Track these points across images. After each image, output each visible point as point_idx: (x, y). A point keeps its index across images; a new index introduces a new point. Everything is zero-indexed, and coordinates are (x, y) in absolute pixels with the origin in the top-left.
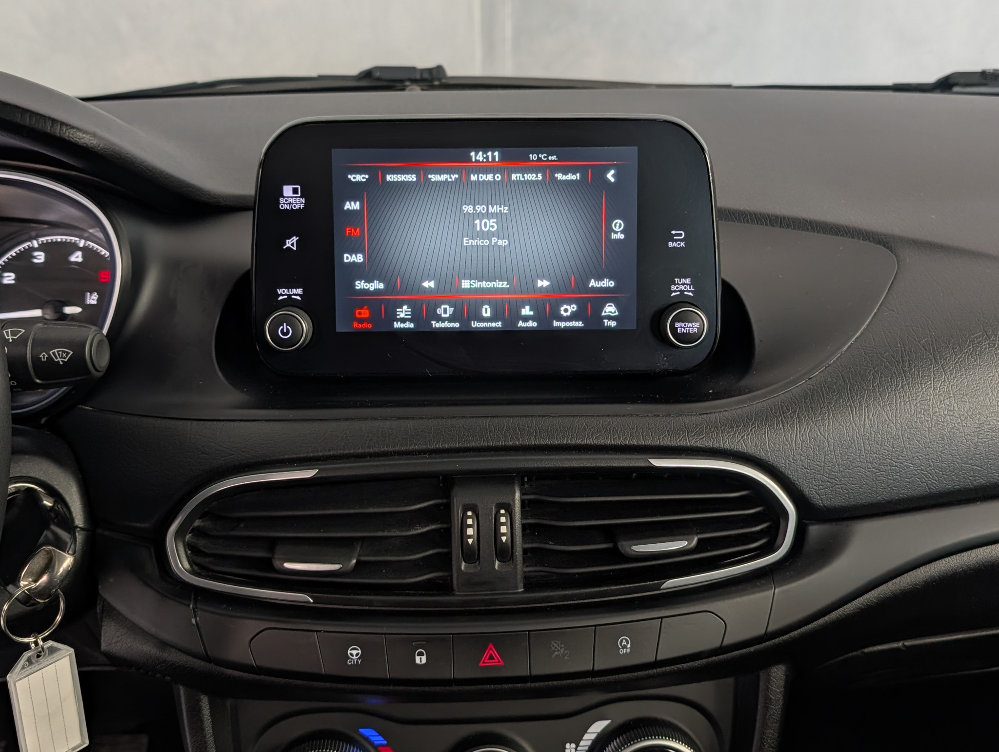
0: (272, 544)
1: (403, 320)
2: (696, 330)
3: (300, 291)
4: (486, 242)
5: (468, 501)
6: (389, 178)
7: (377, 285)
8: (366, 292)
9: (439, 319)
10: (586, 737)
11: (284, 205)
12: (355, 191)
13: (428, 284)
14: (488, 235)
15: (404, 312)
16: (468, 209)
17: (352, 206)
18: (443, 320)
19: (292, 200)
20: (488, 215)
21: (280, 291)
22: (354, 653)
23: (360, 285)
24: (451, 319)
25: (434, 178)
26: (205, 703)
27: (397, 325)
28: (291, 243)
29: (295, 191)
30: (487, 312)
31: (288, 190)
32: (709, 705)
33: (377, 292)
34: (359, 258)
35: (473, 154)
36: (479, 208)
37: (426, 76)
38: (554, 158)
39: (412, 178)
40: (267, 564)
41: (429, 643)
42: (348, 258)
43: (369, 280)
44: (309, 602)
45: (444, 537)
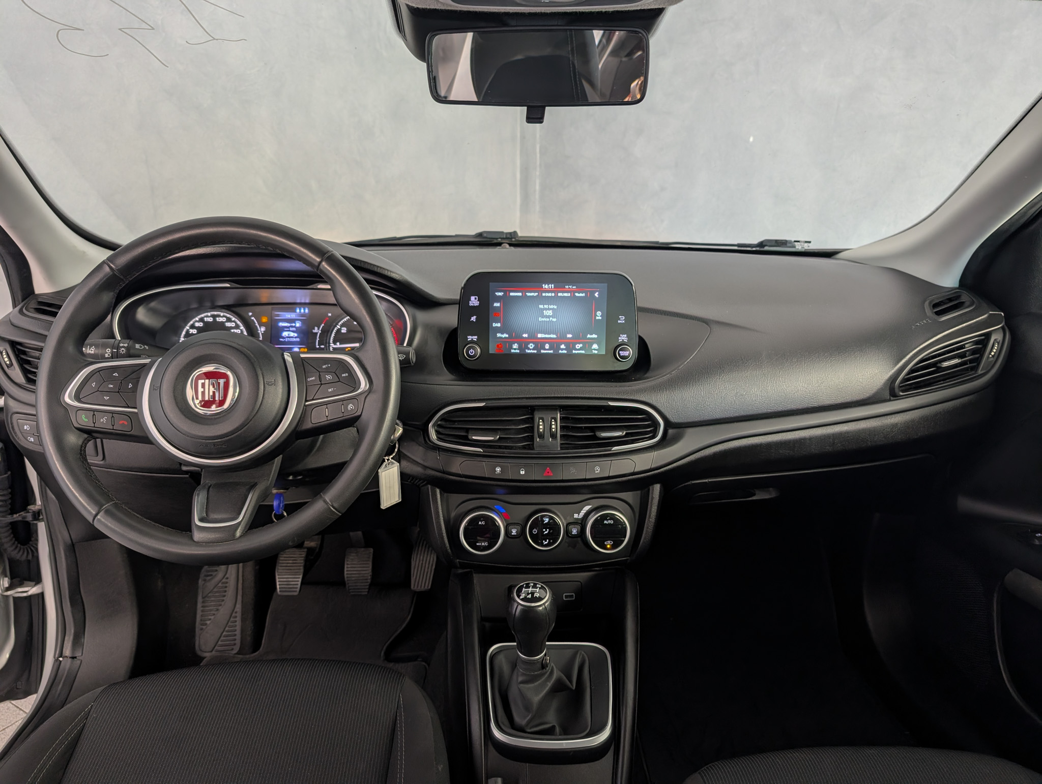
0: (467, 430)
1: (515, 349)
2: (627, 355)
3: (476, 337)
4: (548, 319)
5: (541, 416)
6: (512, 294)
7: (505, 335)
8: (501, 338)
9: (529, 349)
10: (582, 512)
11: (471, 304)
12: (498, 299)
13: (525, 335)
14: (549, 317)
15: (515, 346)
16: (541, 306)
17: (497, 305)
18: (530, 349)
19: (474, 302)
20: (549, 309)
21: (468, 337)
22: (498, 469)
23: (499, 335)
24: (533, 349)
25: (528, 294)
26: (438, 491)
27: (513, 351)
28: (473, 319)
29: (476, 299)
30: (547, 346)
31: (473, 298)
32: (631, 502)
33: (505, 338)
34: (499, 325)
35: (544, 285)
36: (546, 306)
37: (508, 236)
38: (575, 287)
39: (520, 294)
40: (466, 438)
41: (525, 466)
42: (494, 325)
43: (502, 334)
44: (481, 452)
45: (531, 429)
